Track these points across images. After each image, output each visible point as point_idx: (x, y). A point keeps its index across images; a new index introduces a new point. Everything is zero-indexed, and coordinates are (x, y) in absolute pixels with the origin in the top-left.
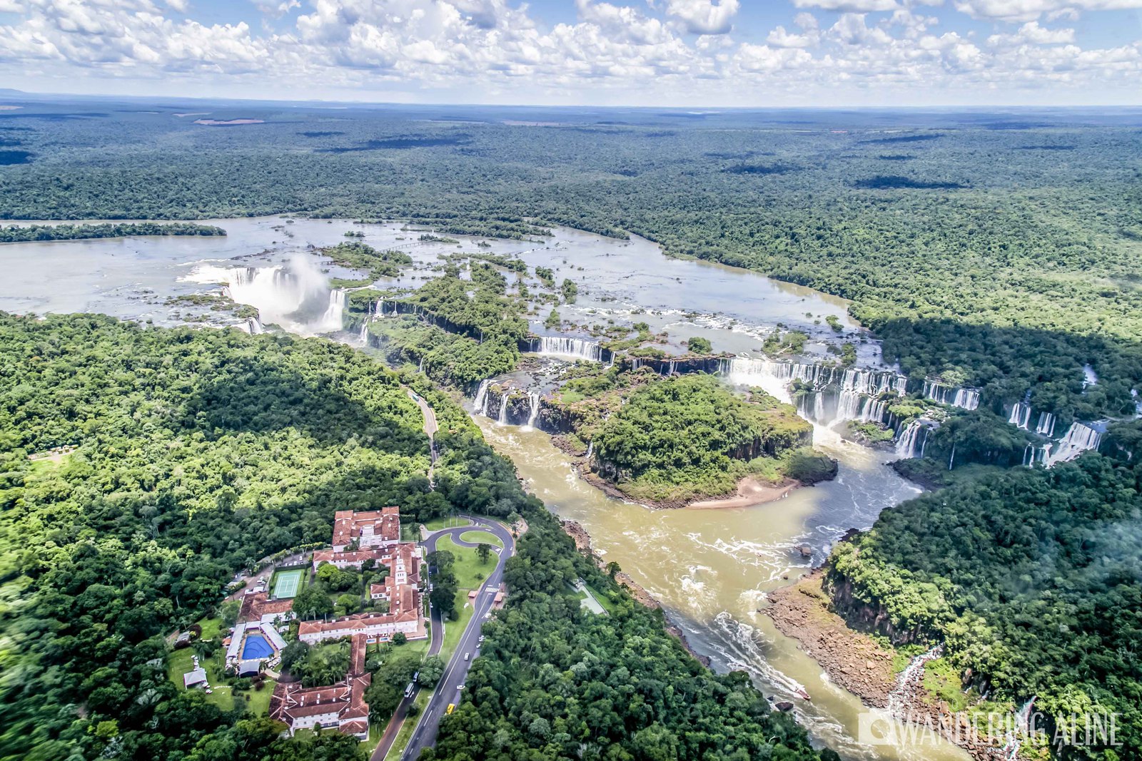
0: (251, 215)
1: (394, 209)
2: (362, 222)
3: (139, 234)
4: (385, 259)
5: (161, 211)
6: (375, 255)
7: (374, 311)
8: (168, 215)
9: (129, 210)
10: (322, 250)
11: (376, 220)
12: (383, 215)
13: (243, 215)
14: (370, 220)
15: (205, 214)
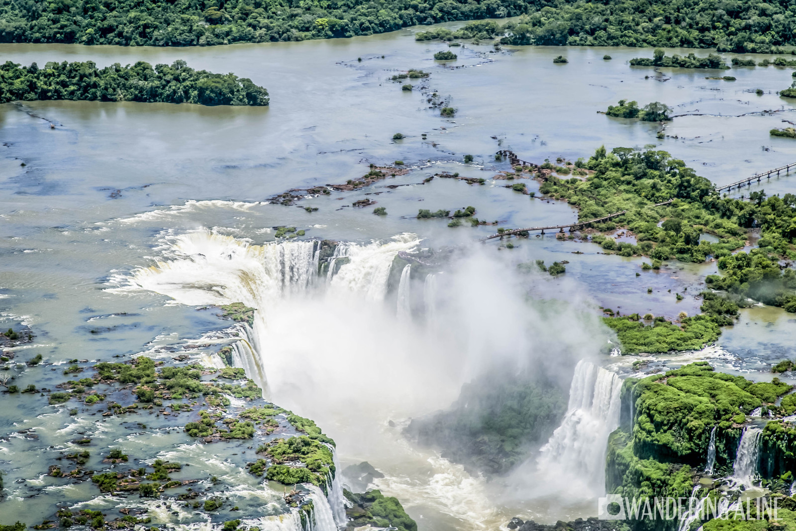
0: (339, 33)
1: (754, 18)
2: (658, 62)
3: (44, 96)
4: (748, 222)
5: (111, 19)
6: (712, 207)
7: (725, 464)
8: (128, 30)
9: (35, 16)
10: (541, 171)
11: (701, 55)
12: (720, 37)
13: (319, 33)
14: (682, 54)
15: (221, 29)
